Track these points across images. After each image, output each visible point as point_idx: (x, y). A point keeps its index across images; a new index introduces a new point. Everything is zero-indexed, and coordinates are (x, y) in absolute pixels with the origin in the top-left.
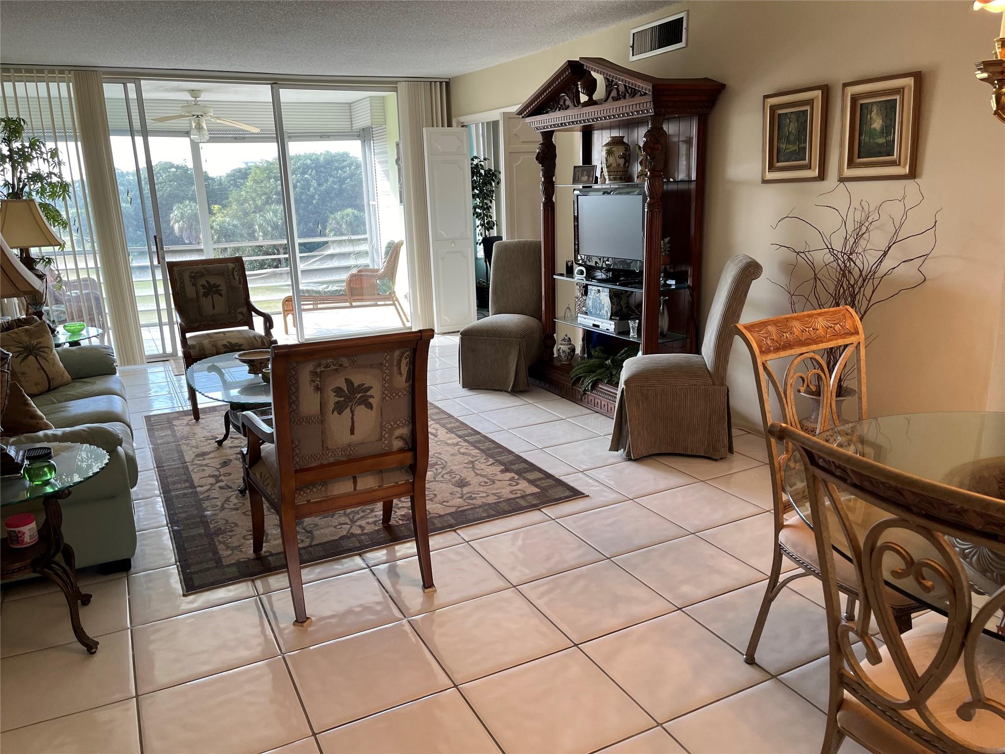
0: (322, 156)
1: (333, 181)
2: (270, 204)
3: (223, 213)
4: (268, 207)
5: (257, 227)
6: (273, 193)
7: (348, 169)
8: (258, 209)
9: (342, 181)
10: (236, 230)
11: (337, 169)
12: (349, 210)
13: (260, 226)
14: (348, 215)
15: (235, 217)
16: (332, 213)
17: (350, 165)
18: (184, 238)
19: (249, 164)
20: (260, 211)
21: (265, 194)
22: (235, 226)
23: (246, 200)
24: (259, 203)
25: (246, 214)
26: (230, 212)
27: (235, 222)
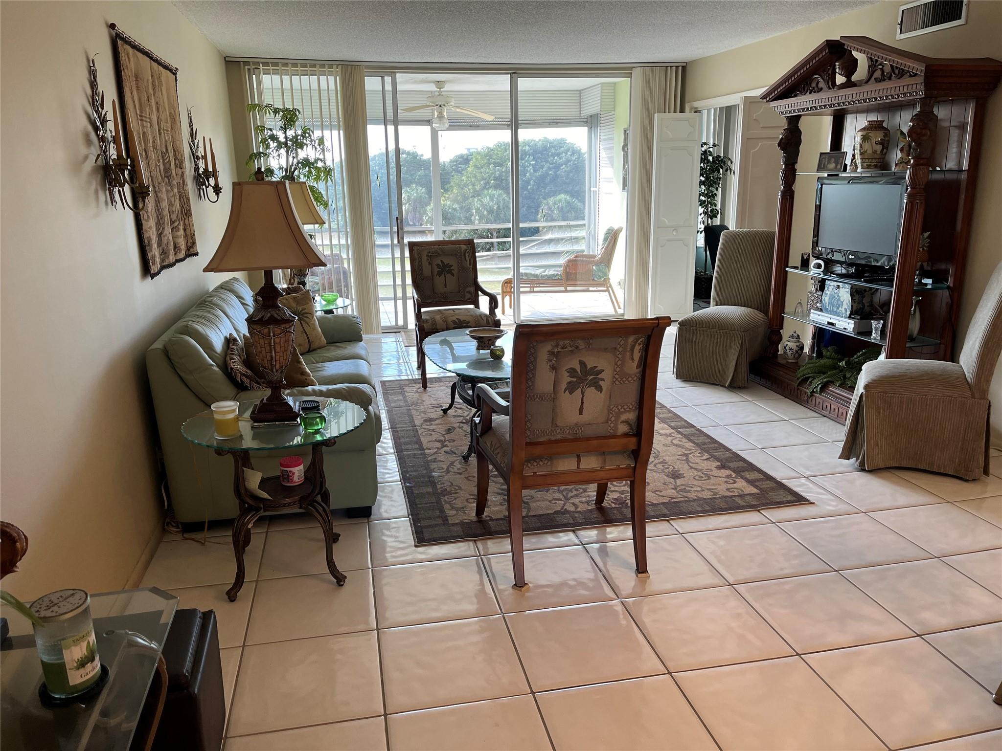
0: (540, 142)
1: (549, 167)
2: (488, 189)
3: (444, 197)
4: (486, 192)
5: (474, 211)
6: (492, 178)
7: (564, 154)
8: (477, 194)
9: (557, 167)
10: (455, 213)
11: (553, 155)
12: (562, 196)
13: (477, 210)
14: (560, 201)
15: (455, 201)
16: (545, 199)
17: (566, 152)
18: (409, 220)
19: (471, 151)
20: (479, 195)
21: (483, 179)
22: (455, 210)
23: (466, 185)
24: (478, 188)
25: (465, 198)
26: (451, 196)
27: (456, 206)
